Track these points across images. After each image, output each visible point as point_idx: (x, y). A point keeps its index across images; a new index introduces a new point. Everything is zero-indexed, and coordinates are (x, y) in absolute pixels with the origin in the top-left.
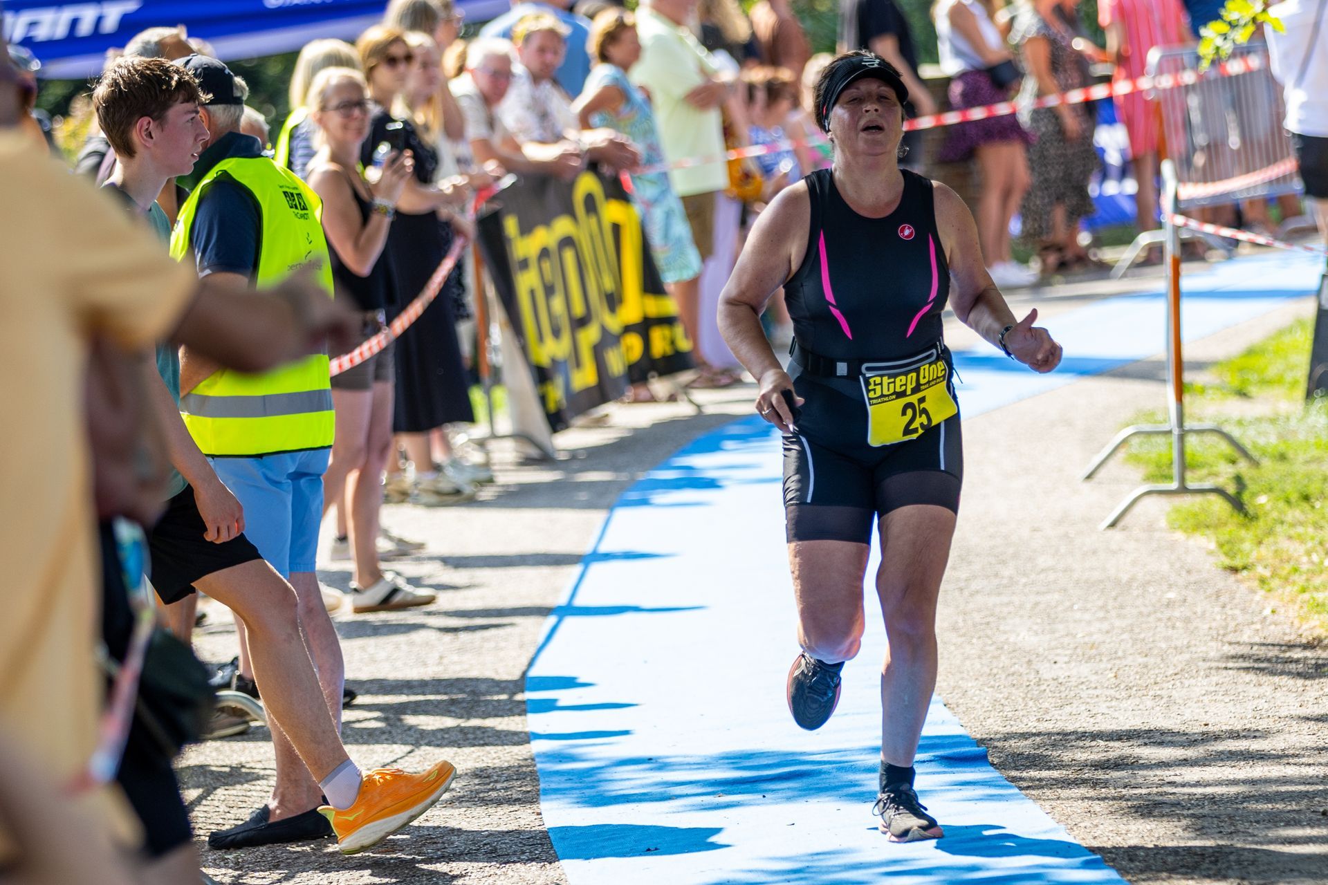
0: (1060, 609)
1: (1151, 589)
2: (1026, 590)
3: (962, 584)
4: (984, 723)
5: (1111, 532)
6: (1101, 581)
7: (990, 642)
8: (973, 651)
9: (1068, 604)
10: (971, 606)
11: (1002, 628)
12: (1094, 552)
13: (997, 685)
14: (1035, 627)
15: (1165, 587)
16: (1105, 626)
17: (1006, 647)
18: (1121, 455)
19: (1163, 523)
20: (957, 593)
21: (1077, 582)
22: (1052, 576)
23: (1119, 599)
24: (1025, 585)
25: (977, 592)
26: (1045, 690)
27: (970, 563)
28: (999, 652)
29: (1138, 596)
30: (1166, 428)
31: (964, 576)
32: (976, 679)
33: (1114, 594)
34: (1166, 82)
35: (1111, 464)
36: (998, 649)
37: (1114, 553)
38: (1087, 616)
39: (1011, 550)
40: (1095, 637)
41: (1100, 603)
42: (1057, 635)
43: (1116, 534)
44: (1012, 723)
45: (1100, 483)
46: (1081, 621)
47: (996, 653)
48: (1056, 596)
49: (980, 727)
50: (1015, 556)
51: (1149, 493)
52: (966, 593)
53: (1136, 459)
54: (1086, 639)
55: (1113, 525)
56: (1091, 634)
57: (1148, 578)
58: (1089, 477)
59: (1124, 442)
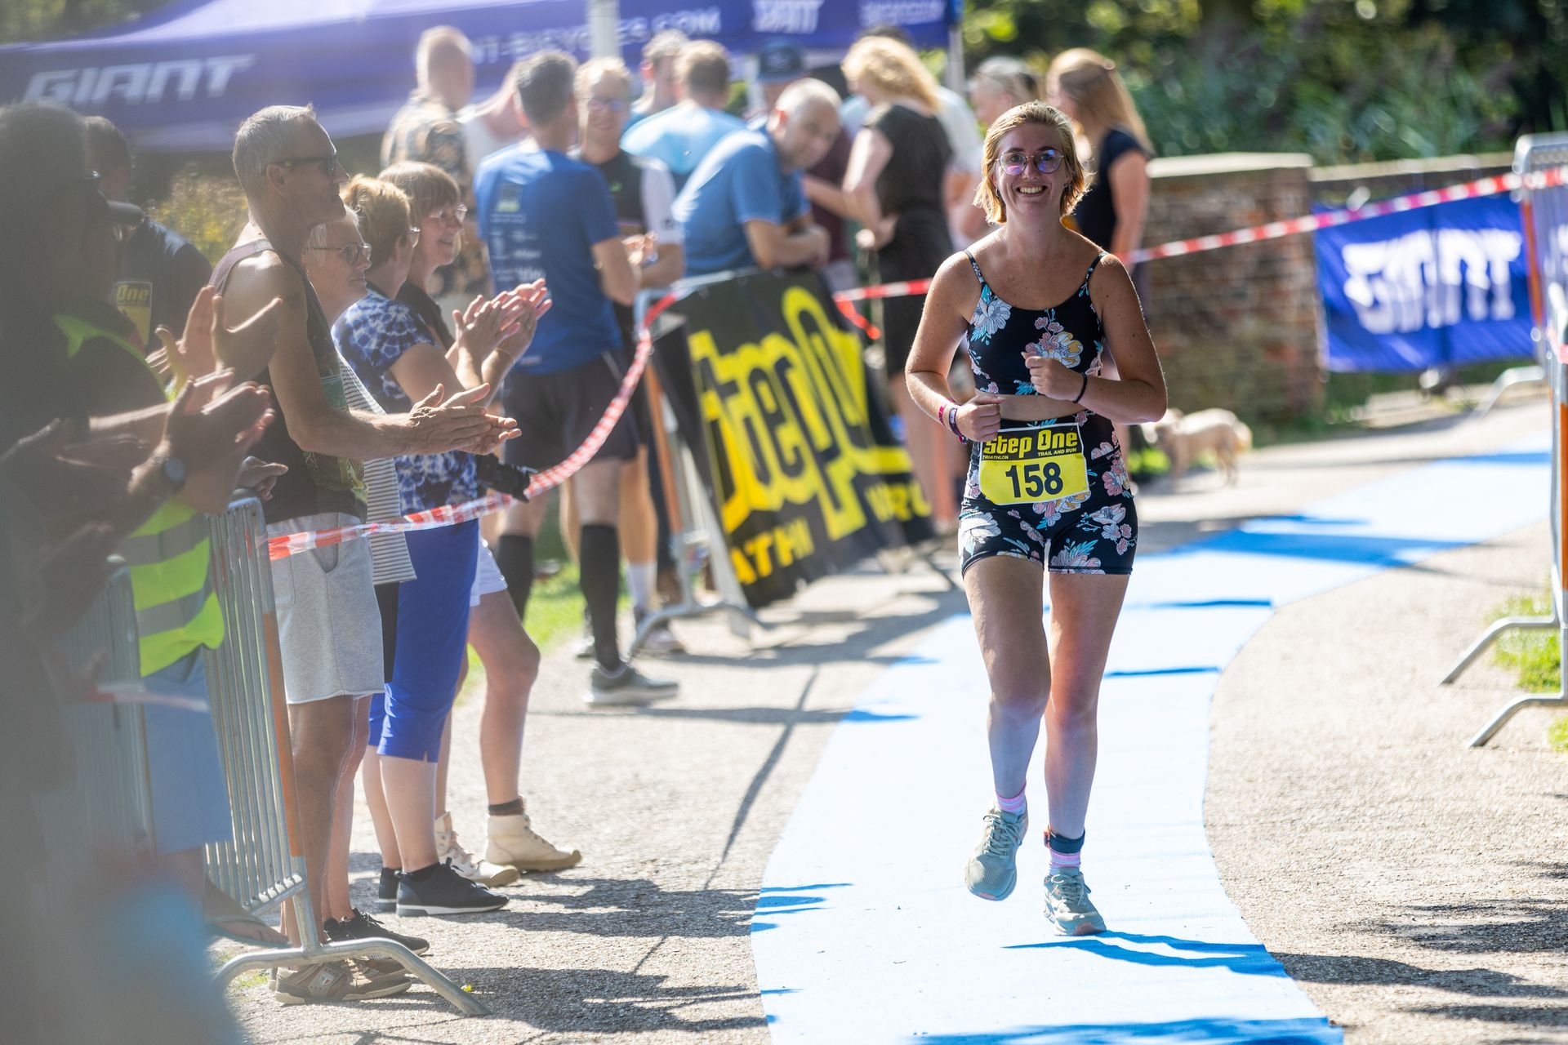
0: (1418, 849)
1: (1534, 827)
2: (1375, 825)
3: (1294, 816)
4: (1329, 995)
5: (1479, 751)
6: (1471, 814)
7: (1332, 891)
8: (1311, 902)
9: (1428, 843)
10: (1306, 843)
11: (1344, 873)
12: (1460, 778)
13: (1344, 946)
14: (1388, 873)
15: (1550, 823)
16: (1477, 873)
17: (1352, 897)
18: (1490, 654)
19: (1545, 743)
20: (1288, 826)
21: (1439, 816)
22: (1407, 808)
23: (1493, 838)
24: (1373, 818)
25: (1313, 826)
26: (1404, 954)
27: (1302, 788)
28: (1345, 903)
29: (1517, 834)
30: (1550, 619)
31: (1296, 805)
32: (1317, 938)
33: (1487, 831)
34: (1539, 180)
35: (1477, 665)
36: (1343, 899)
37: (1484, 778)
38: (1453, 859)
39: (1354, 773)
40: (1464, 886)
41: (1470, 844)
42: (1417, 883)
43: (1486, 755)
44: (1364, 995)
45: (1463, 687)
46: (1446, 865)
47: (1341, 905)
48: (1413, 834)
49: (1324, 1000)
50: (1360, 781)
51: (1528, 703)
52: (1299, 826)
53: (1508, 661)
54: (1454, 889)
55: (1482, 743)
56: (1459, 883)
57: (1528, 811)
58: (1450, 681)
59: (1494, 637)
